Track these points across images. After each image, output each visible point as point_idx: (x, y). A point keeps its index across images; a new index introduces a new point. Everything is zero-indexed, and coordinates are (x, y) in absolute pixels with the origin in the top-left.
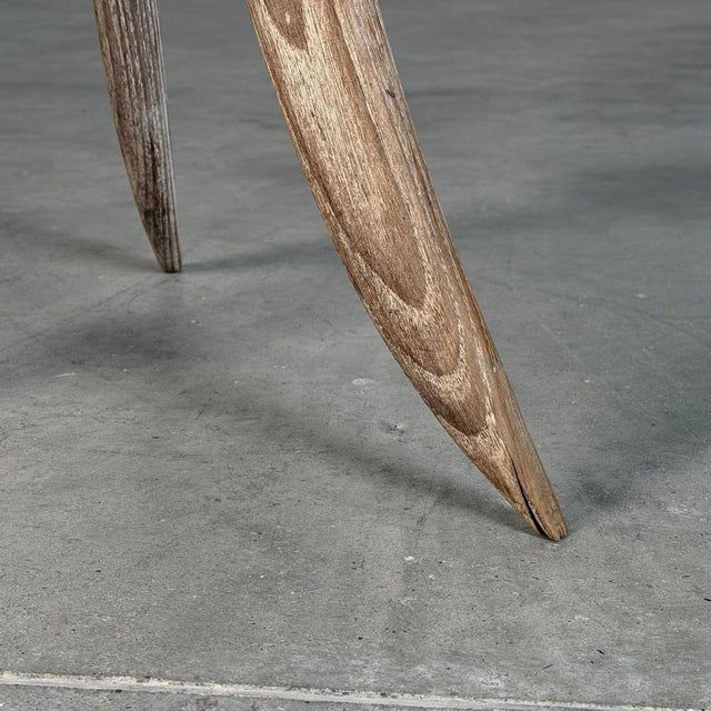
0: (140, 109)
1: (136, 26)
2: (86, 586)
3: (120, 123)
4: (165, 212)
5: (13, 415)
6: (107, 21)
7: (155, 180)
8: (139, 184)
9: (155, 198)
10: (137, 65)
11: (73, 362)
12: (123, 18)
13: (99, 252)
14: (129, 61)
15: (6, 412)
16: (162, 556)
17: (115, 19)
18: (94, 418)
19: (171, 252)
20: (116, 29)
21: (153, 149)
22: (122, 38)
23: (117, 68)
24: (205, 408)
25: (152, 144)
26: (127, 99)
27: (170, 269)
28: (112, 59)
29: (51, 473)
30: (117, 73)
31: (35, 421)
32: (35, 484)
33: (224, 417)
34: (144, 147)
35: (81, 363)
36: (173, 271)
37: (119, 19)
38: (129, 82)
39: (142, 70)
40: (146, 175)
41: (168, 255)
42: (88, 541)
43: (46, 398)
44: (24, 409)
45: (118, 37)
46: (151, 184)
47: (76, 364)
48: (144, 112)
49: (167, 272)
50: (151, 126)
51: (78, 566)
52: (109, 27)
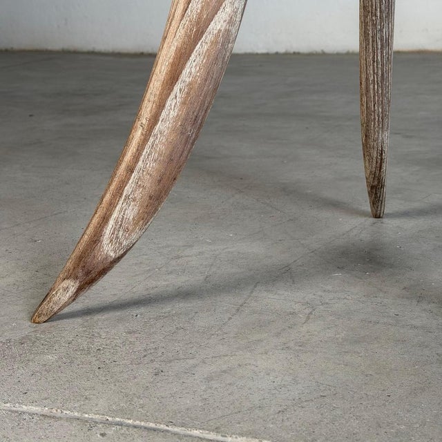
0: (379, 133)
1: (382, 90)
2: (384, 405)
3: (366, 140)
4: (382, 186)
5: (314, 297)
6: (367, 88)
7: (380, 170)
8: (371, 172)
9: (379, 179)
10: (380, 110)
11: (338, 268)
12: (376, 86)
13: (335, 205)
14: (376, 108)
15: (311, 295)
16: (423, 390)
17: (371, 87)
18: (359, 301)
19: (381, 207)
20: (372, 91)
21: (382, 154)
22: (374, 97)
23: (369, 112)
24: (420, 299)
25: (382, 151)
26: (372, 128)
27: (377, 216)
28: (367, 107)
29: (345, 332)
30: (368, 114)
31: (327, 301)
32: (337, 339)
33: (433, 305)
34: (377, 153)
35: (343, 268)
36: (379, 217)
37: (374, 86)
38: (375, 119)
39: (382, 113)
40: (376, 167)
41: (379, 209)
42: (377, 376)
43: (329, 287)
44: (320, 293)
45: (372, 96)
46: (377, 172)
47: (340, 268)
48: (380, 135)
49: (376, 218)
50: (383, 142)
51: (376, 392)
52: (367, 90)
